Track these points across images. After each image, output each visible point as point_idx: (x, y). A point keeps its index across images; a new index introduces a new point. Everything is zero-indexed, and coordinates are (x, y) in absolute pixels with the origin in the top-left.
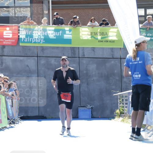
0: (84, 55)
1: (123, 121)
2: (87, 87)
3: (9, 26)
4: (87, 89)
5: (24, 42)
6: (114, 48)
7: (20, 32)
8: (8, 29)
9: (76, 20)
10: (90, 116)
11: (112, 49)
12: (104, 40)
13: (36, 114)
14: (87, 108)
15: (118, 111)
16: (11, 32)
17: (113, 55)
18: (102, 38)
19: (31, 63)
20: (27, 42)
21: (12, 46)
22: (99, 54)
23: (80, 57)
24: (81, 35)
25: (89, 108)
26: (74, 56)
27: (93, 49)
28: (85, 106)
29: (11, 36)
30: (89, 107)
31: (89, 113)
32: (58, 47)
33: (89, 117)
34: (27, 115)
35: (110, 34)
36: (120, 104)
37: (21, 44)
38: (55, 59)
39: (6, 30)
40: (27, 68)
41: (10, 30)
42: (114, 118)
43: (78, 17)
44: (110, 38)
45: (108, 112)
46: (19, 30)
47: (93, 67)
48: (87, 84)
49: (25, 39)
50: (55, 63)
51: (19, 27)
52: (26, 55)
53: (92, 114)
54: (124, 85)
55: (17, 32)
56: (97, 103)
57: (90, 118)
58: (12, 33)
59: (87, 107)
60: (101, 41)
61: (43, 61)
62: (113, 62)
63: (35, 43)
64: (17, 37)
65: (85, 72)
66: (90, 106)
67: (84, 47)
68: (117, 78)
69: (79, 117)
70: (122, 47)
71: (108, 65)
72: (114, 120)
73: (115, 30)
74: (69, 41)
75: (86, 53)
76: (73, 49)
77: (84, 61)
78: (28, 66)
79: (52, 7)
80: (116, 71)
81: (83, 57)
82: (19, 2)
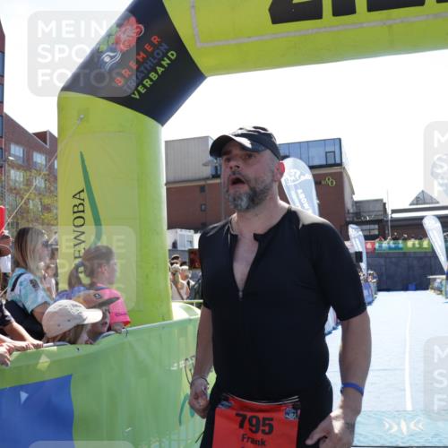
1: (433, 292)
5: (377, 250)
9: (405, 237)
11: (425, 252)
12: (421, 247)
13: (385, 287)
15: (430, 286)
17: (426, 255)
19: (382, 261)
20: (379, 250)
21: (372, 252)
22: (418, 255)
23: (408, 257)
24: (407, 245)
27: (415, 253)
28: (412, 283)
30: (414, 283)
31: (414, 287)
32: (396, 252)
35: (424, 244)
36: (431, 282)
37: (376, 252)
41: (370, 244)
42: (427, 289)
44: (424, 247)
45: (424, 286)
46: (374, 244)
47: (415, 262)
48: (413, 271)
49: (377, 248)
50: (395, 261)
52: (379, 257)
56: (419, 281)
57: (415, 290)
58: (371, 246)
61: (388, 260)
62: (426, 259)
63: (383, 250)
64: (373, 247)
65: (411, 265)
67: (409, 252)
71: (424, 261)
74: (401, 249)
75: (411, 255)
76: (405, 253)
77: (411, 259)
79: (390, 229)
81: (410, 257)
82: (372, 226)
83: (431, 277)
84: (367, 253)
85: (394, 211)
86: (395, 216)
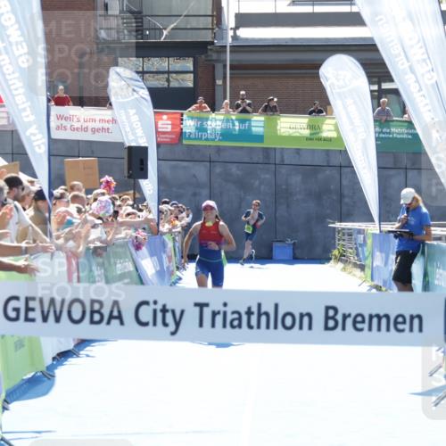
0: (283, 161)
1: (344, 269)
2: (287, 210)
3: (166, 114)
4: (286, 214)
5: (189, 138)
6: (332, 150)
7: (184, 122)
8: (165, 117)
9: (272, 104)
10: (291, 256)
11: (327, 152)
12: (315, 136)
14: (287, 244)
15: (336, 252)
16: (170, 122)
17: (328, 161)
18: (311, 134)
19: (200, 171)
20: (195, 139)
21: (172, 144)
22: (307, 160)
23: (276, 163)
24: (278, 128)
25: (290, 244)
26: (267, 162)
27: (298, 151)
28: (283, 240)
29: (169, 128)
30: (289, 241)
31: (289, 251)
32: (242, 148)
33: (286, 258)
35: (325, 127)
36: (339, 240)
37: (185, 142)
38: (238, 167)
39: (162, 119)
40: (194, 179)
41: (168, 119)
42: (328, 260)
43: (275, 100)
44: (325, 135)
45: (318, 250)
46: (182, 120)
47: (296, 180)
48: (288, 206)
49: (191, 133)
50: (238, 172)
51: (182, 115)
52: (192, 159)
53: (294, 252)
54: (344, 209)
55: (178, 122)
57: (290, 260)
58: (172, 124)
59: (287, 242)
60: (311, 139)
61: (218, 170)
62: (327, 172)
63: (207, 139)
64: (178, 130)
65: (284, 187)
66: (291, 240)
67: (283, 149)
68: (335, 198)
69: (273, 258)
70: (343, 149)
71: (320, 176)
72: (329, 264)
73: (333, 122)
74: (260, 138)
75: (285, 157)
76: (266, 151)
77: (284, 170)
78: (194, 176)
79: (231, 74)
80: (332, 187)
81: (281, 163)
82: (177, 64)
83: (338, 225)
84: (159, 145)
85: (244, 20)
86: (247, 33)
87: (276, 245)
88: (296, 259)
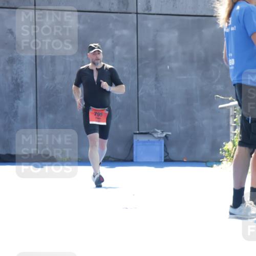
0: (149, 8)
2: (155, 85)
4: (154, 91)
10: (161, 157)
14: (155, 138)
22: (185, 7)
23: (139, 12)
25: (160, 138)
26: (124, 10)
28: (150, 131)
30: (159, 134)
33: (158, 160)
34: (9, 153)
38: (79, 17)
40: (10, 35)
45: (204, 148)
48: (156, 79)
52: (6, 5)
53: (166, 151)
56: (178, 126)
57: (160, 162)
59: (156, 135)
65: (150, 49)
66: (163, 132)
69: (134, 161)
75: (153, 3)
77: (150, 23)
78: (10, 31)
81: (146, 12)
87: (138, 139)
88: (169, 160)
